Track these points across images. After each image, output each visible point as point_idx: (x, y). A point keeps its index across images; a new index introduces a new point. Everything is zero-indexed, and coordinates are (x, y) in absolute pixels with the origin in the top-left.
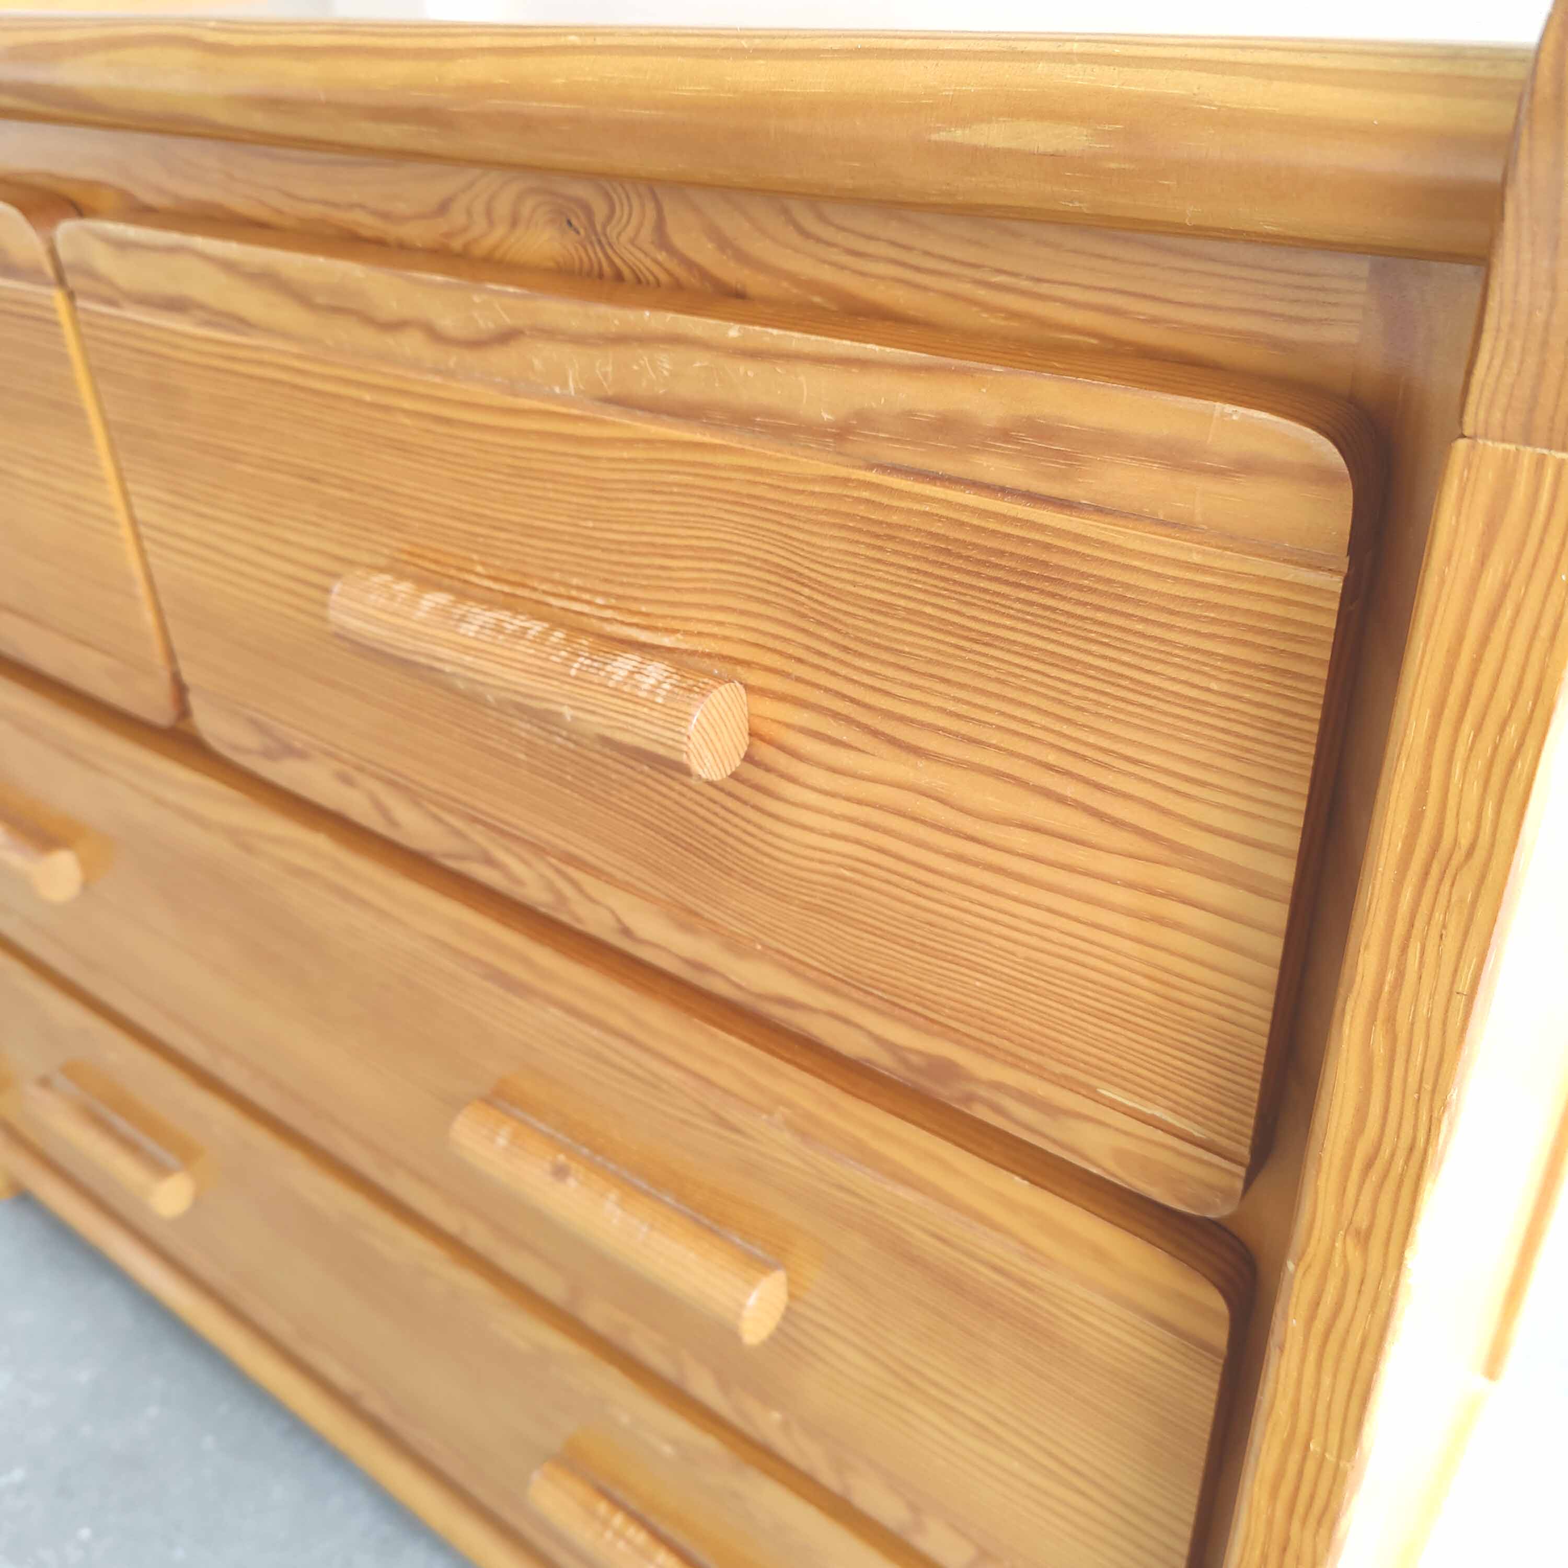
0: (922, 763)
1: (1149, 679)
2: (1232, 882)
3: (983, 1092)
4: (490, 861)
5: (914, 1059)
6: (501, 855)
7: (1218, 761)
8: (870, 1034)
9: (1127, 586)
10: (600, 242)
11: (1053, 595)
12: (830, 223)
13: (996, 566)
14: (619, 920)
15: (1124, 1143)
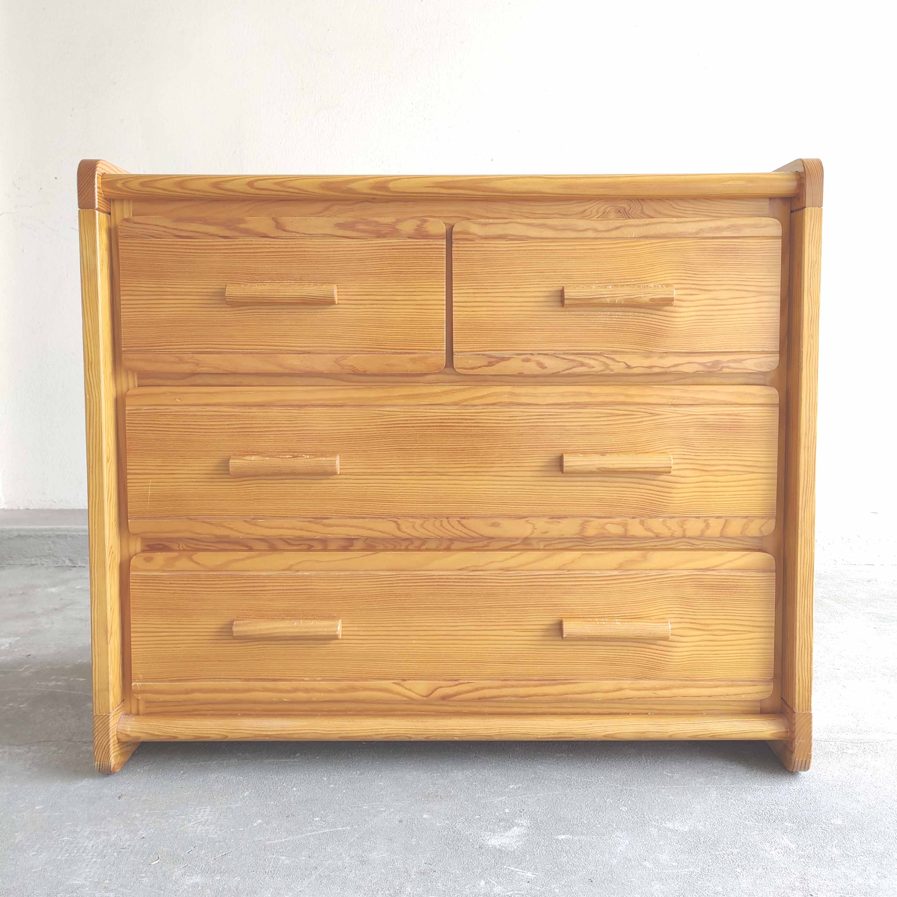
0: (711, 293)
1: (754, 263)
2: (771, 295)
3: (725, 365)
4: (582, 364)
5: (709, 364)
6: (586, 361)
7: (766, 274)
8: (699, 363)
9: (749, 248)
10: (627, 214)
11: (736, 253)
12: (680, 206)
13: (726, 251)
14: (626, 364)
15: (756, 361)
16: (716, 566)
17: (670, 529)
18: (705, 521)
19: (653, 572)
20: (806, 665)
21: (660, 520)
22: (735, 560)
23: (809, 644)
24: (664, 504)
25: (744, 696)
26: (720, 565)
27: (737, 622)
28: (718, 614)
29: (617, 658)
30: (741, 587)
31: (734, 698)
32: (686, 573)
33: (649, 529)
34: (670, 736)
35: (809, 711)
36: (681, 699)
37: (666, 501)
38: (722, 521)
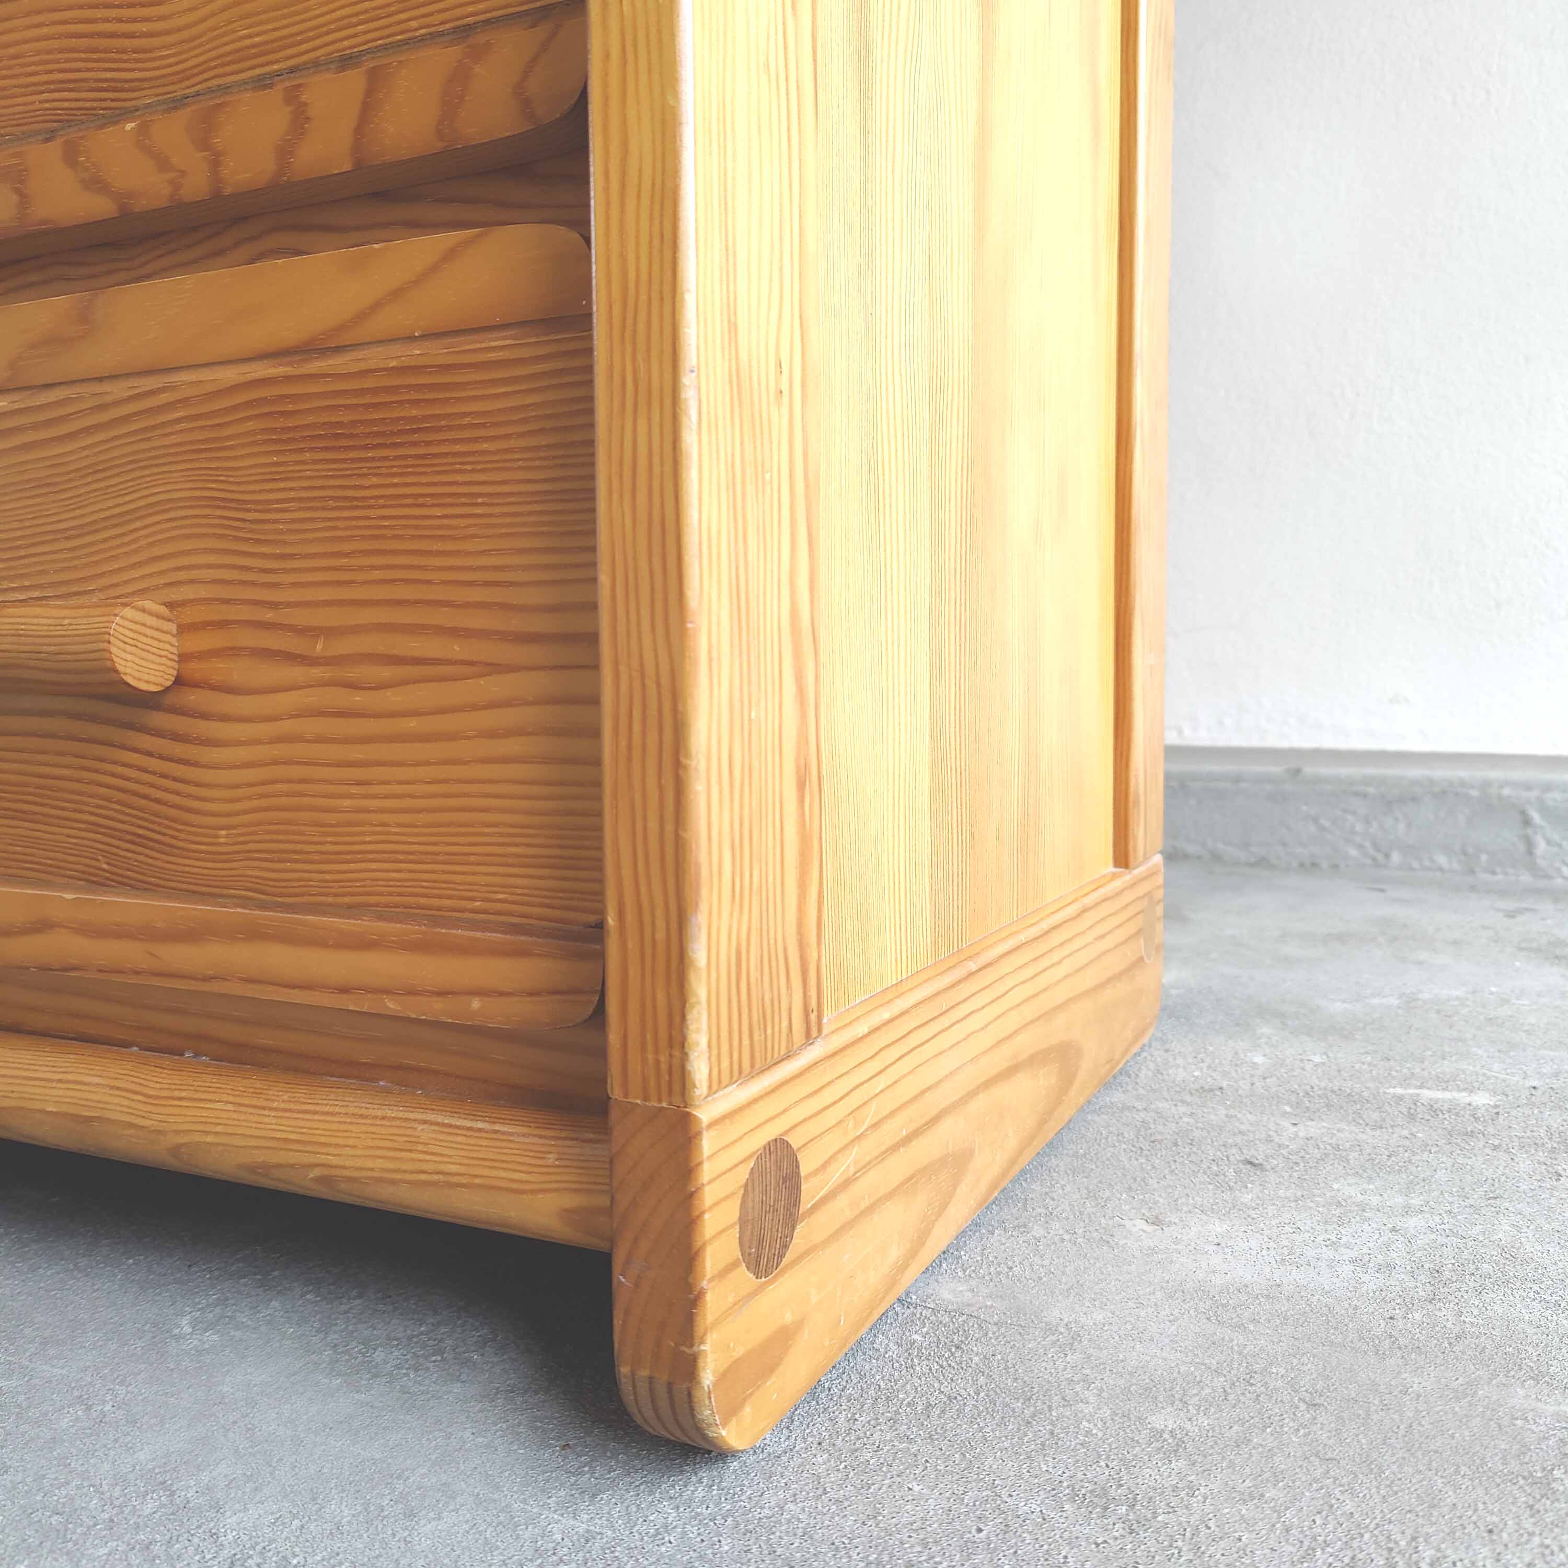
16: (341, 328)
17: (163, 164)
18: (292, 97)
19: (118, 390)
20: (653, 825)
21: (129, 126)
22: (417, 282)
23: (666, 694)
24: (136, 43)
25: (476, 1004)
26: (361, 317)
27: (442, 617)
28: (360, 577)
29: (25, 785)
30: (450, 428)
31: (437, 1008)
32: (230, 375)
33: (96, 184)
34: (176, 1150)
35: (677, 1100)
36: (238, 989)
37: (144, 27)
38: (355, 79)
